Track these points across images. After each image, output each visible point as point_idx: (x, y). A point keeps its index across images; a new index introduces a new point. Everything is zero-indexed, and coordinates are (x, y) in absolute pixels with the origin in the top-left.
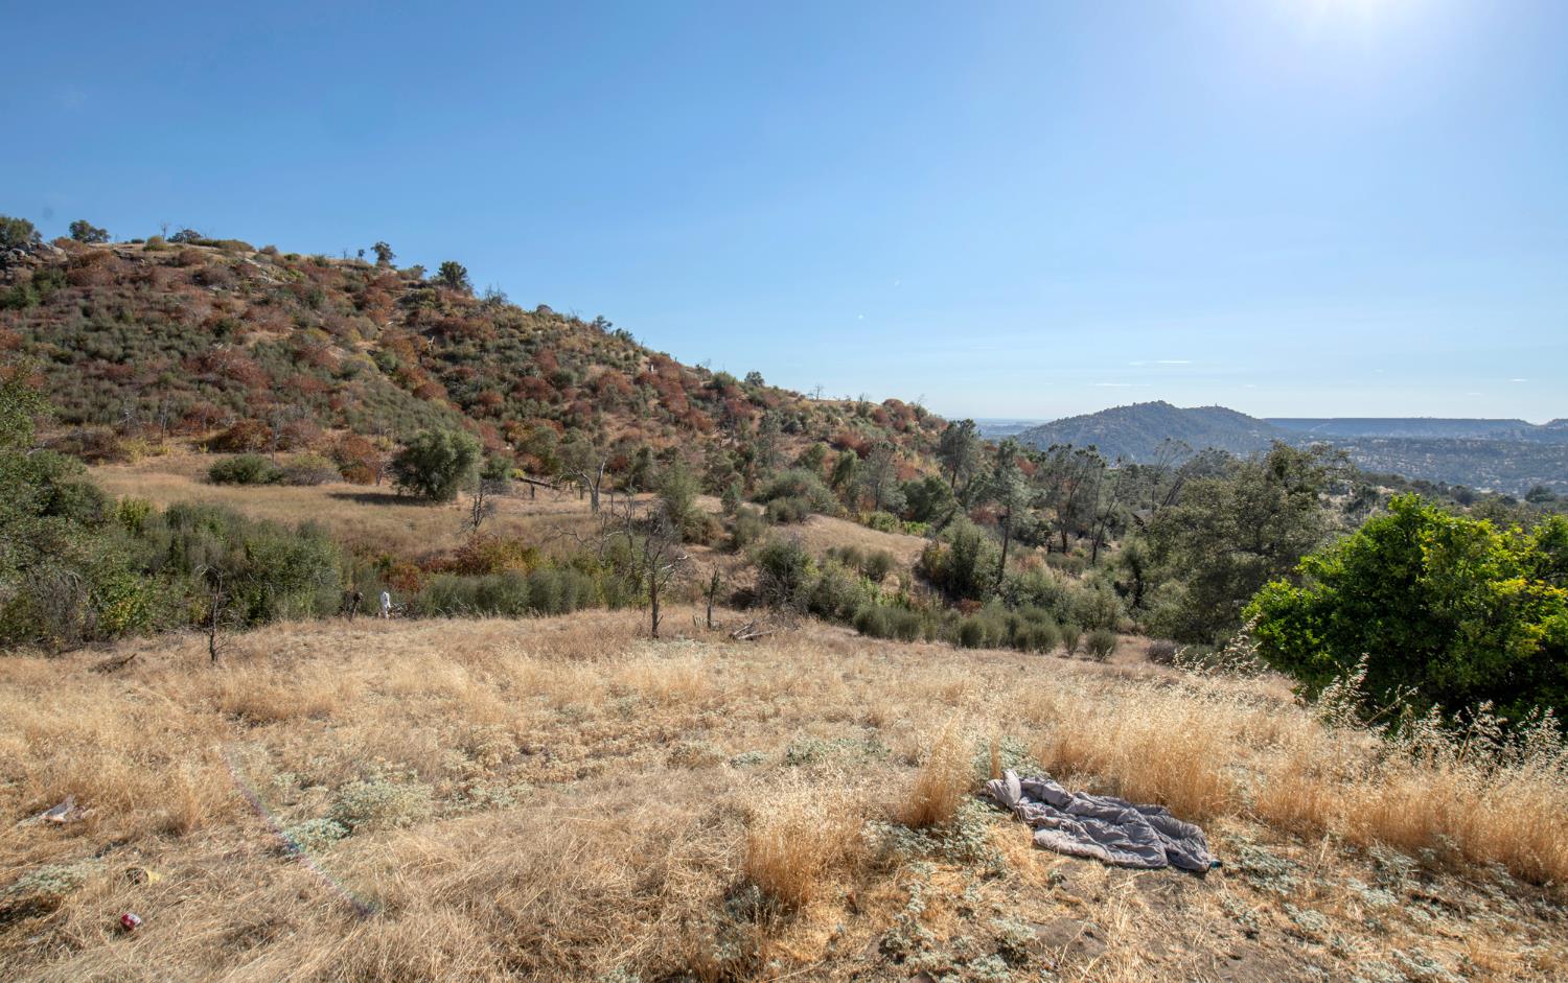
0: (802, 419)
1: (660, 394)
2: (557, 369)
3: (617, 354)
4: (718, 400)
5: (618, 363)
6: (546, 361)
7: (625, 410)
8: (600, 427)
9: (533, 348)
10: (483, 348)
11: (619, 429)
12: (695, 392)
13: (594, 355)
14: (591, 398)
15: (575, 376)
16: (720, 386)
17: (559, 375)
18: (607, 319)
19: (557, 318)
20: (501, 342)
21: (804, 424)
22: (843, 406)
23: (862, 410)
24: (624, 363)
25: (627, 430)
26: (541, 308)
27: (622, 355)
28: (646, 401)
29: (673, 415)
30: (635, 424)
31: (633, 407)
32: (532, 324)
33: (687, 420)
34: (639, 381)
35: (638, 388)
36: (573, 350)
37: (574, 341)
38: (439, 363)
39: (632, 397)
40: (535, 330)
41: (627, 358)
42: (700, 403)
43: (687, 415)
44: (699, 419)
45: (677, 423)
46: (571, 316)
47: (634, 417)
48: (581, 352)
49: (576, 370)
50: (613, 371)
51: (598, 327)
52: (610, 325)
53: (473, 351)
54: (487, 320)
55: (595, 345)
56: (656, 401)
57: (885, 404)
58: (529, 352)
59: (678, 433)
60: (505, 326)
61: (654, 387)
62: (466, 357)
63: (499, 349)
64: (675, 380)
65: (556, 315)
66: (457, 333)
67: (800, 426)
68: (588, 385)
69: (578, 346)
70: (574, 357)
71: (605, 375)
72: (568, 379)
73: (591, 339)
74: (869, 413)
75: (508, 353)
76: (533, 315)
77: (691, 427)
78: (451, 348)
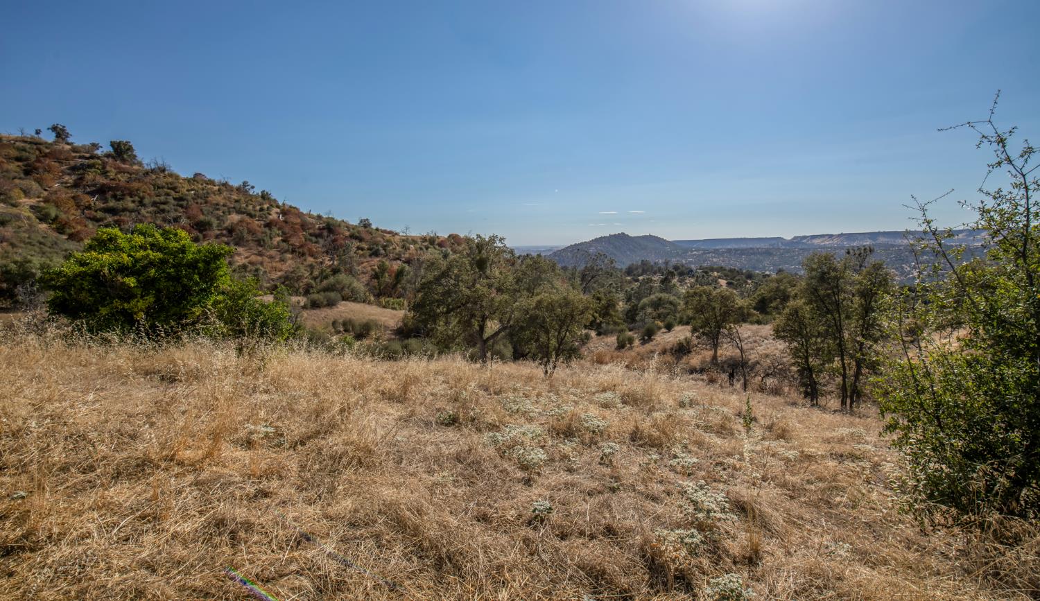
0: (384, 247)
1: (284, 233)
2: (202, 218)
3: (254, 207)
4: (327, 237)
5: (253, 213)
6: (195, 212)
7: (252, 244)
8: (232, 257)
9: (184, 203)
10: (141, 203)
11: (247, 258)
12: (311, 231)
13: (234, 208)
14: (227, 237)
15: (215, 222)
16: (330, 228)
17: (202, 222)
18: (251, 183)
19: (212, 182)
20: (157, 199)
21: (385, 250)
22: (421, 238)
23: (432, 241)
24: (258, 214)
25: (253, 258)
26: (196, 175)
27: (258, 208)
28: (271, 238)
29: (291, 247)
30: (260, 254)
31: (260, 243)
32: (187, 186)
33: (301, 250)
34: (269, 225)
35: (267, 230)
36: (217, 204)
37: (219, 199)
38: (99, 214)
39: (260, 236)
40: (188, 190)
41: (261, 210)
42: (314, 239)
43: (301, 246)
44: (310, 250)
45: (293, 252)
46: (223, 181)
47: (261, 249)
48: (224, 205)
49: (218, 219)
50: (247, 218)
51: (242, 190)
52: (253, 187)
53: (131, 205)
54: (146, 183)
55: (237, 201)
56: (281, 238)
57: (449, 237)
58: (181, 206)
59: (292, 259)
60: (163, 187)
61: (279, 229)
62: (124, 210)
63: (154, 204)
64: (296, 224)
65: (210, 180)
66: (119, 193)
67: (382, 251)
68: (226, 229)
69: (222, 202)
70: (218, 209)
71: (241, 221)
72: (209, 224)
73: (235, 197)
74: (436, 242)
75: (162, 207)
76: (189, 181)
77: (303, 254)
78: (112, 203)
